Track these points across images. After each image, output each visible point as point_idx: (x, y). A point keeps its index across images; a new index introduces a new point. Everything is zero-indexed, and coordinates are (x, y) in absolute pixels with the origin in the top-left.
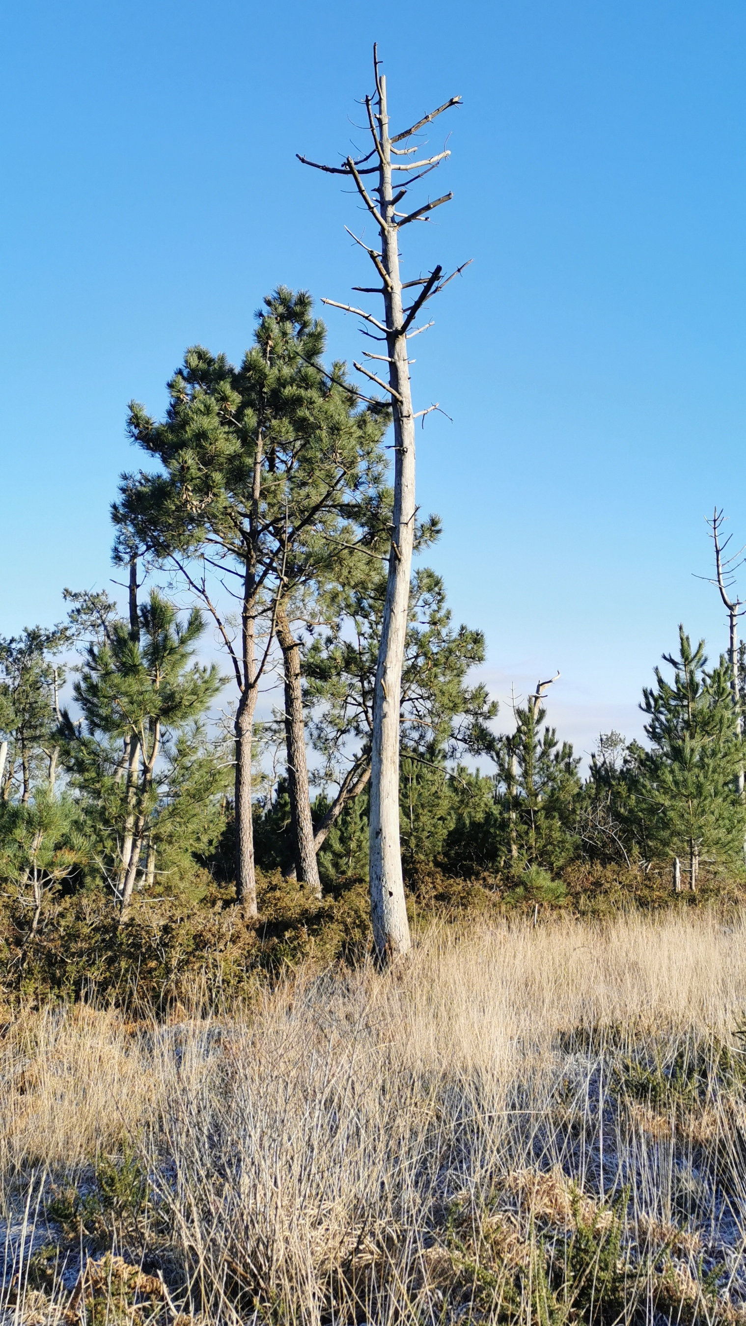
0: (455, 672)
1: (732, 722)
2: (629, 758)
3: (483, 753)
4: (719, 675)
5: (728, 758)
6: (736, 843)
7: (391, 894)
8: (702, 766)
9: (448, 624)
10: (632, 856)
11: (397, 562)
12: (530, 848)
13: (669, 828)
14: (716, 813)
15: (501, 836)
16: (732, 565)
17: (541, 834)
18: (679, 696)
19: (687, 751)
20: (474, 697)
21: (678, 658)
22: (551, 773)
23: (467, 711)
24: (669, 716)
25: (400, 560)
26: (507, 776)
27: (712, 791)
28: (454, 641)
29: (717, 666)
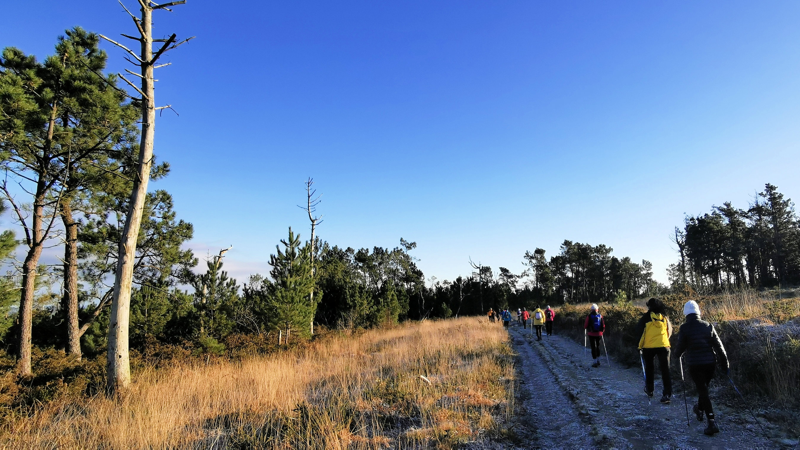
0: (176, 243)
1: (309, 271)
2: (263, 286)
3: (188, 283)
4: (305, 249)
5: (306, 286)
6: (307, 323)
7: (120, 357)
8: (295, 289)
9: (173, 219)
10: (261, 329)
11: (139, 183)
12: (210, 328)
13: (278, 317)
14: (299, 310)
15: (195, 323)
16: (315, 203)
17: (216, 321)
18: (287, 259)
19: (288, 283)
20: (185, 256)
21: (287, 242)
22: (223, 293)
23: (181, 263)
24: (282, 267)
25: (141, 182)
26: (200, 294)
27: (298, 300)
28: (176, 228)
29: (305, 246)
